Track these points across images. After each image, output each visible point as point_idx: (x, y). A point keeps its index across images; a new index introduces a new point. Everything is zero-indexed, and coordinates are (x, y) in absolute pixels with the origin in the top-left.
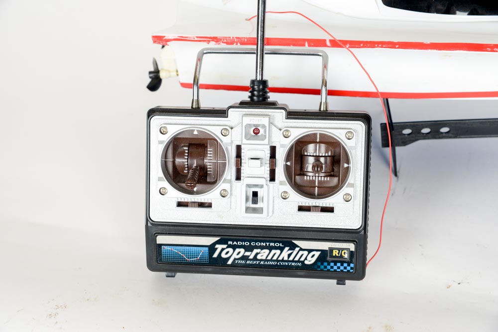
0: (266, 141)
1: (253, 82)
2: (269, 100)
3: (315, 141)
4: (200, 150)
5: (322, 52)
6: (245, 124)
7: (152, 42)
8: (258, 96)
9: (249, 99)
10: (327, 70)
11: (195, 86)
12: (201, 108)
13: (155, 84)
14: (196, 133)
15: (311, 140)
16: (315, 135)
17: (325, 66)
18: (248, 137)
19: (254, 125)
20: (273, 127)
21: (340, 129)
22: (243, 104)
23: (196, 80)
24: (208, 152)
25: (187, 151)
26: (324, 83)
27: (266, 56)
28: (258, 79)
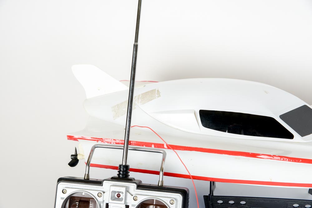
0: (123, 202)
1: (120, 166)
2: (129, 177)
3: (152, 203)
4: (85, 204)
5: (162, 150)
6: (112, 191)
7: (67, 139)
8: (123, 175)
9: (118, 176)
10: (164, 161)
11: (87, 166)
12: (90, 180)
13: (74, 162)
14: (83, 194)
15: (150, 203)
16: (153, 200)
17: (164, 160)
18: (113, 199)
19: (118, 192)
20: (128, 194)
21: (167, 197)
22: (113, 179)
23: (88, 163)
24: (90, 206)
25: (78, 205)
26: (162, 169)
27: (129, 151)
28: (123, 165)
